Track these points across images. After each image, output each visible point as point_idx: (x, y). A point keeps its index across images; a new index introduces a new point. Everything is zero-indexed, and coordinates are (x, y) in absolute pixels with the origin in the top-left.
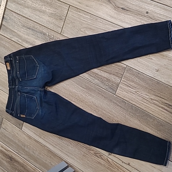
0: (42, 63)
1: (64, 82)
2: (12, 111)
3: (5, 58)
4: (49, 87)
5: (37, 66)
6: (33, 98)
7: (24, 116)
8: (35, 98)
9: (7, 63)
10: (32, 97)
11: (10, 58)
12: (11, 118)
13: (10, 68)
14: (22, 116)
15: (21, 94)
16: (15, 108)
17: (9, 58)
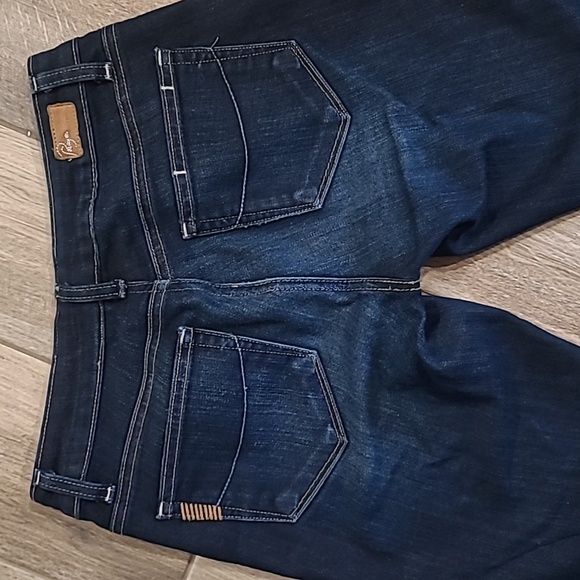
0: (389, 96)
1: (562, 226)
2: (95, 486)
3: (40, 64)
4: (434, 272)
5: (337, 123)
6: (296, 365)
7: (213, 512)
8: (309, 364)
9: (51, 109)
10: (290, 359)
11: (93, 66)
12: (62, 545)
13: (85, 145)
14: (190, 512)
15: (196, 335)
16: (129, 455)
17: (77, 66)
